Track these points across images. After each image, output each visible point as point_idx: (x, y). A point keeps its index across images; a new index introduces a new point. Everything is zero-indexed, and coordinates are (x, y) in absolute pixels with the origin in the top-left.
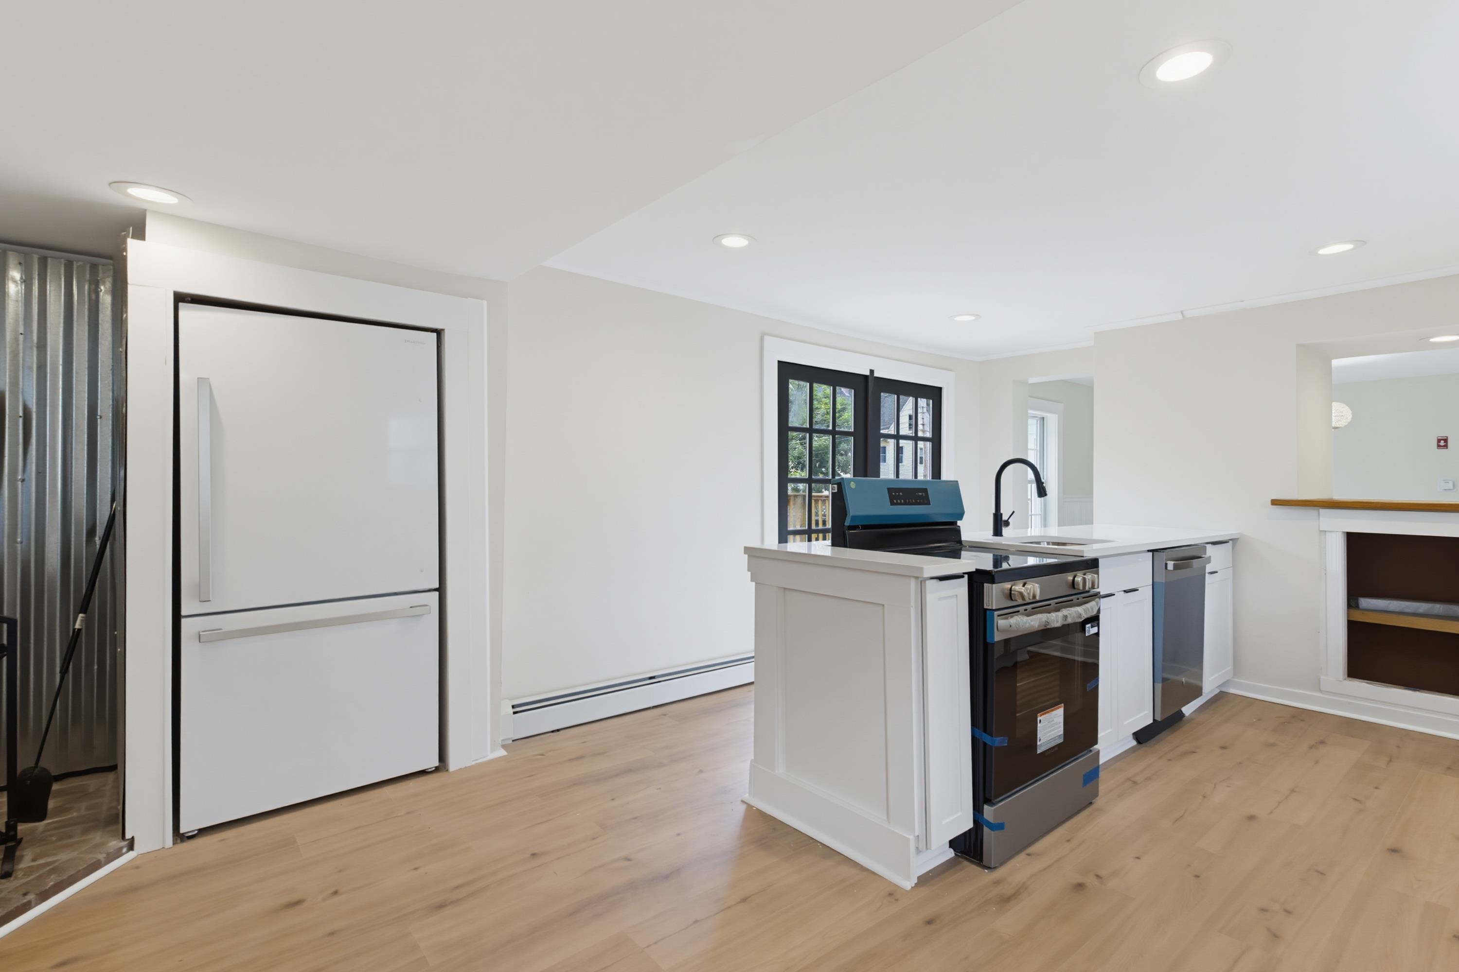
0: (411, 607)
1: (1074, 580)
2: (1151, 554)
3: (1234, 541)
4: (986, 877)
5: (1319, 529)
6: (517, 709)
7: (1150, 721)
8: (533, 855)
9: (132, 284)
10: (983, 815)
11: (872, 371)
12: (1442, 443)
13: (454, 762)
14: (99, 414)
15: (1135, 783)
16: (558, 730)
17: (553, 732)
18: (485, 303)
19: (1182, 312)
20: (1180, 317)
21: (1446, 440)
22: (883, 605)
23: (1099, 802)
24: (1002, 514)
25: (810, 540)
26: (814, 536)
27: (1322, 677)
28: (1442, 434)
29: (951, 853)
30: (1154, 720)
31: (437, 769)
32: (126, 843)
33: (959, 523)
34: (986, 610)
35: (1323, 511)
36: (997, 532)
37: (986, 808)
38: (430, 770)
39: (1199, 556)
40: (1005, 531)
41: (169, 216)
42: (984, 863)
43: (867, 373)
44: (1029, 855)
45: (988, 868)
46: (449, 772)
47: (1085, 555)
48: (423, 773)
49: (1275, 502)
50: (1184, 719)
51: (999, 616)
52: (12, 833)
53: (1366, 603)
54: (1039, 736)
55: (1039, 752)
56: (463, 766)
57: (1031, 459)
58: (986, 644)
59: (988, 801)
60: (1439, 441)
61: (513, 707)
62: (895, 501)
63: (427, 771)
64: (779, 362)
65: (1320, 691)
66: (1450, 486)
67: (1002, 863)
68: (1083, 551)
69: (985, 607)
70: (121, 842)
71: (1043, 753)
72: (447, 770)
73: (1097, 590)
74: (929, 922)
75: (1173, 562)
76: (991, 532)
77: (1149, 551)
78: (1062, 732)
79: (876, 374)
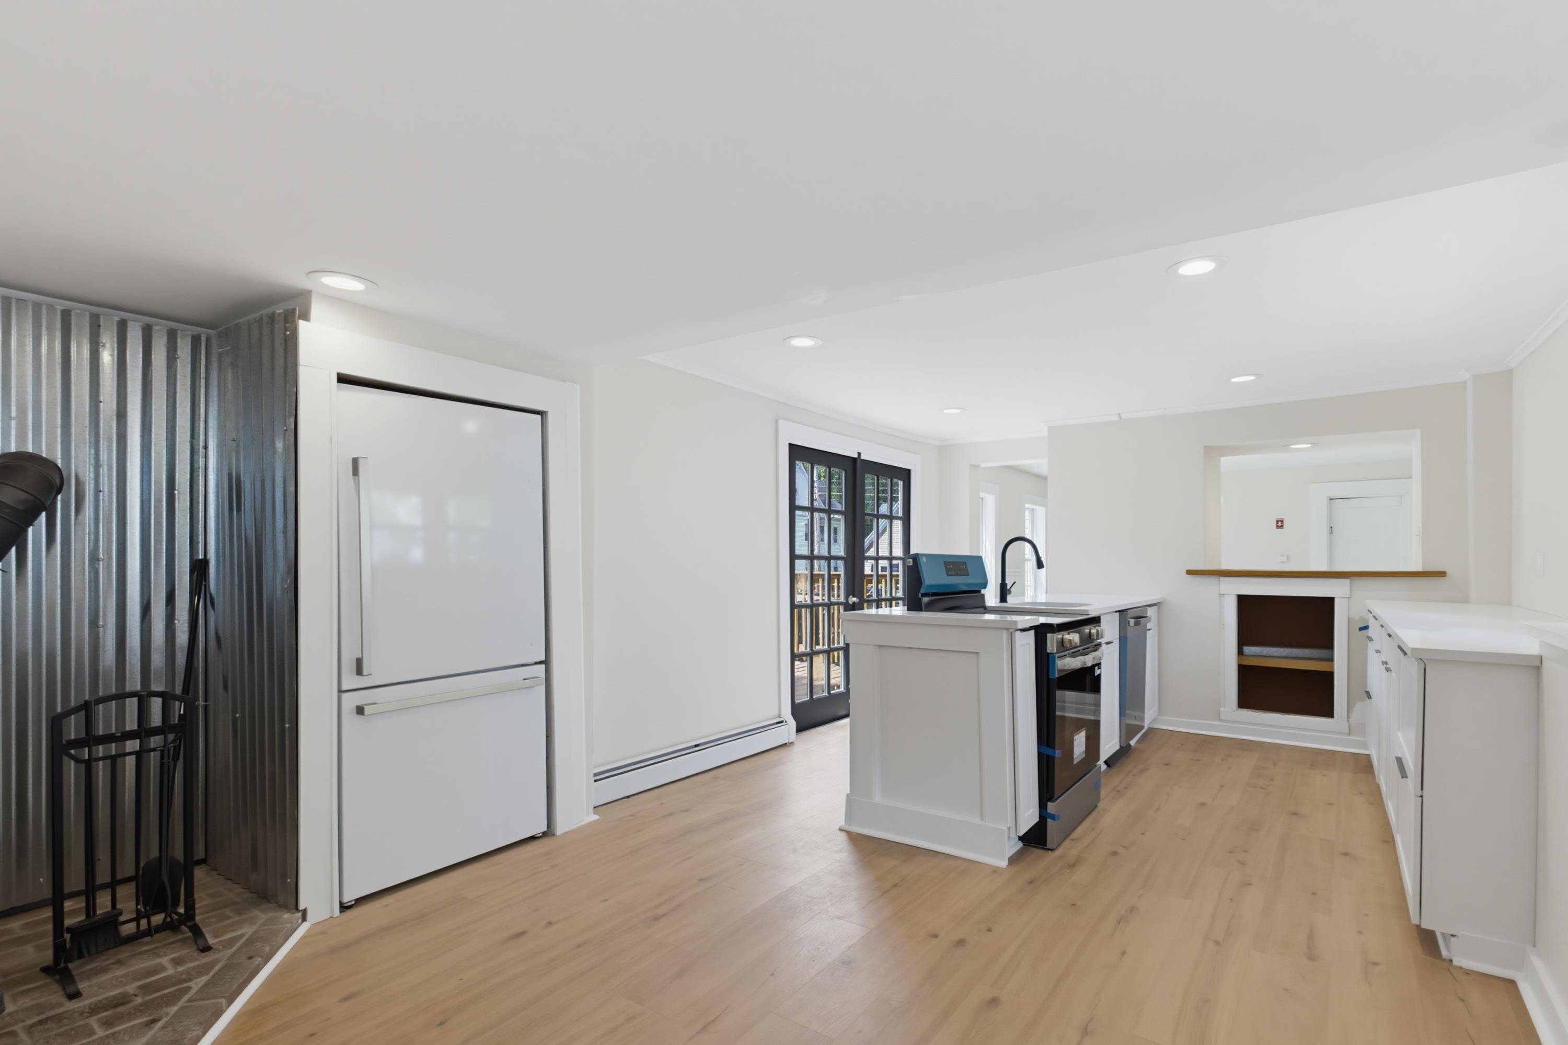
0: (524, 679)
1: (1090, 632)
2: (1118, 613)
3: (1159, 603)
4: (1051, 856)
5: (1220, 592)
6: (599, 777)
7: (1118, 747)
8: (701, 880)
9: (302, 365)
10: (1046, 810)
11: (859, 454)
12: (1280, 524)
13: (561, 828)
14: (177, 488)
15: (1119, 792)
16: (628, 797)
17: (623, 798)
18: (578, 386)
19: (1119, 414)
20: (1116, 418)
21: (1282, 522)
22: (977, 653)
23: (1101, 805)
24: (1006, 584)
25: (891, 606)
26: (894, 603)
27: (1221, 709)
28: (1280, 517)
29: (1020, 845)
30: (1120, 746)
31: (544, 834)
32: (300, 914)
33: (983, 591)
34: (1048, 654)
35: (1223, 579)
36: (1003, 599)
37: (1049, 804)
38: (538, 835)
39: (1143, 615)
40: (1009, 598)
41: (339, 300)
42: (1048, 846)
43: (856, 456)
44: (1072, 840)
45: (1052, 850)
46: (556, 836)
47: (1090, 613)
48: (533, 838)
49: (1189, 572)
50: (1132, 748)
51: (1058, 657)
52: (191, 912)
53: (1248, 650)
54: (1075, 751)
55: (1075, 762)
56: (567, 831)
57: (1028, 537)
58: (1048, 679)
59: (1051, 799)
60: (1277, 522)
61: (596, 775)
62: (949, 573)
63: (536, 836)
64: (790, 445)
65: (1220, 720)
66: (1284, 559)
67: (1059, 846)
68: (1087, 611)
69: (1048, 651)
70: (294, 913)
71: (1076, 764)
72: (554, 835)
73: (1099, 641)
74: (1031, 882)
75: (1133, 620)
76: (998, 600)
77: (1116, 612)
78: (1084, 749)
79: (863, 457)
